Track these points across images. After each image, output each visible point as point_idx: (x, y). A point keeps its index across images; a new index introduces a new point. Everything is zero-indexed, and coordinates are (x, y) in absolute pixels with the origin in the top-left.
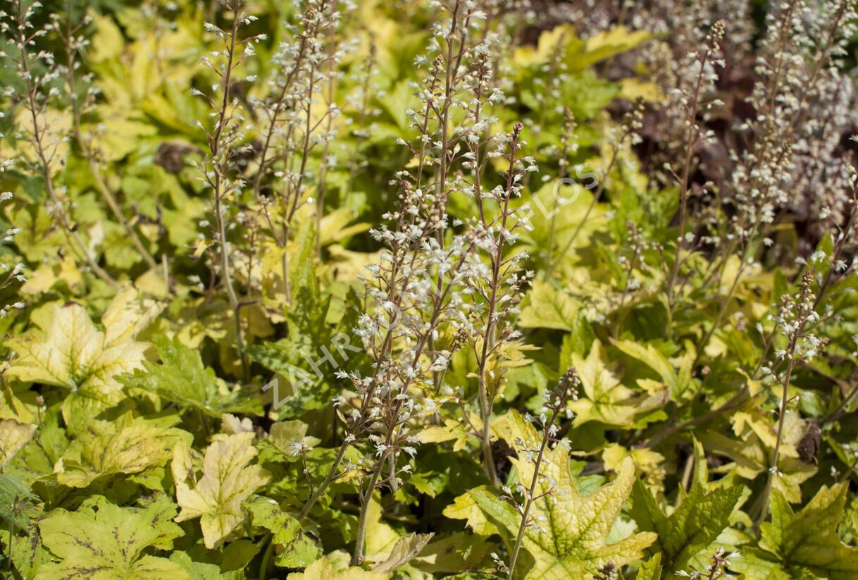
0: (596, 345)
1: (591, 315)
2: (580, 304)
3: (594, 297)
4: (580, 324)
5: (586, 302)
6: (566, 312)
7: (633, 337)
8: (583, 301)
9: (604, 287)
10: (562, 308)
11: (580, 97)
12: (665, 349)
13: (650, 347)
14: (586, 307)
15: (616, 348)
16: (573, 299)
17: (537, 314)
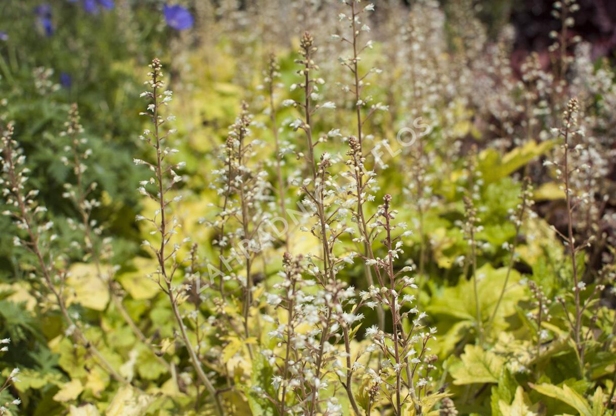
0: (519, 391)
1: (515, 367)
2: (504, 360)
3: (516, 352)
4: (505, 376)
5: (509, 357)
6: (492, 368)
7: (549, 380)
8: (506, 357)
9: (526, 343)
10: (490, 365)
11: (502, 199)
12: (579, 386)
13: (565, 386)
14: (509, 361)
15: (536, 391)
16: (499, 356)
17: (470, 373)
